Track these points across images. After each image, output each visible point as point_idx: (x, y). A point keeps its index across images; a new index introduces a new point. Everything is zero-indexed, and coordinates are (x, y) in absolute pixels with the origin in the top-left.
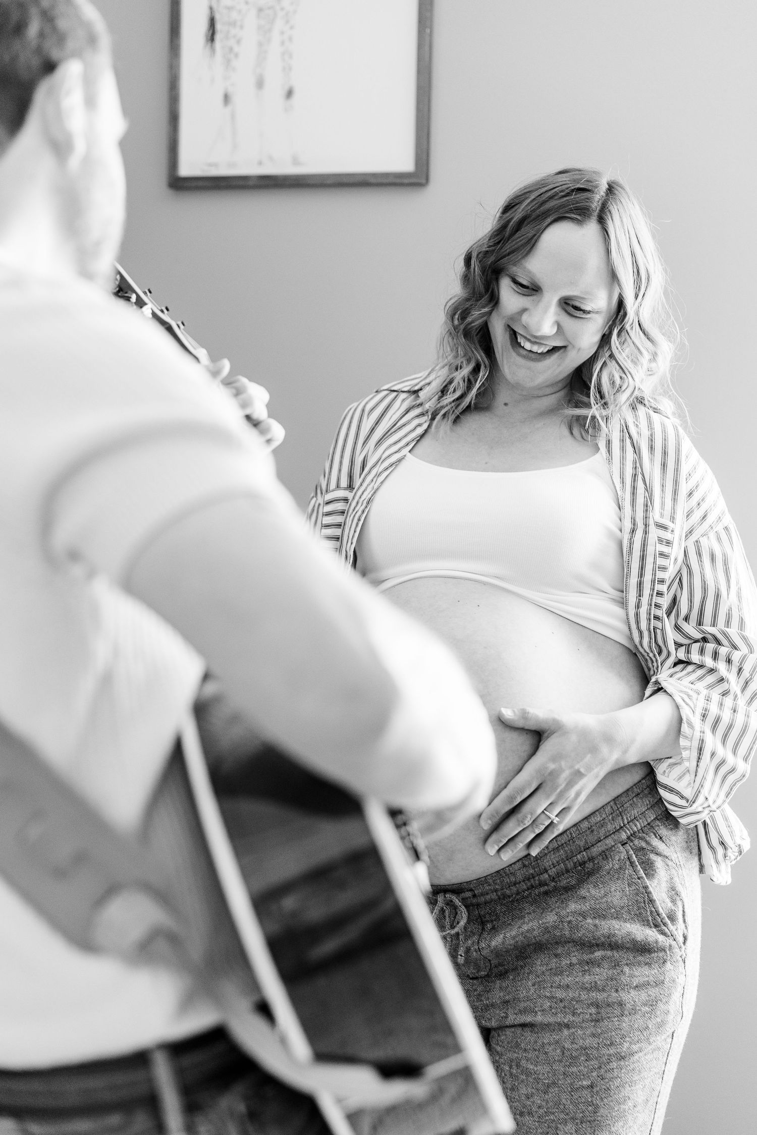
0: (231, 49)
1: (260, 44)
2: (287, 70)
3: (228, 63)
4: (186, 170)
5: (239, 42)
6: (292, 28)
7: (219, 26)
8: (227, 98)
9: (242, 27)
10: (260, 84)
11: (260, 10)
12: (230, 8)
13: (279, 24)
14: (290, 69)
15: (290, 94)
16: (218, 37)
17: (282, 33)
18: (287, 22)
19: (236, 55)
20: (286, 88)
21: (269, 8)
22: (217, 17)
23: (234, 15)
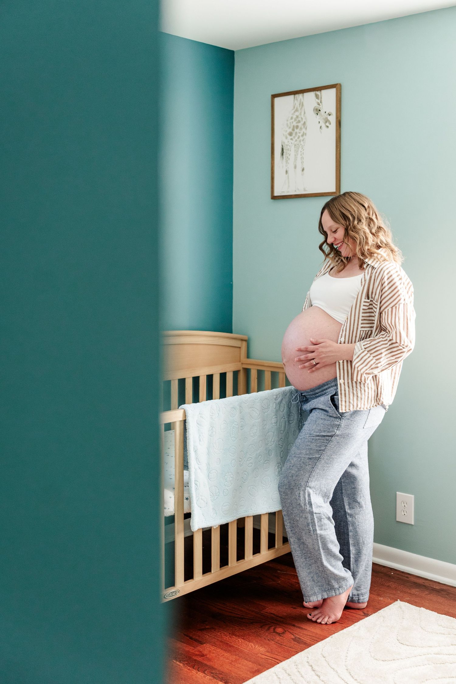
0: (288, 157)
1: (295, 155)
2: (302, 162)
3: (287, 161)
4: (276, 194)
5: (289, 155)
6: (303, 150)
7: (284, 151)
8: (287, 172)
9: (290, 151)
10: (295, 167)
11: (295, 145)
12: (287, 145)
13: (300, 149)
14: (303, 162)
15: (303, 170)
16: (284, 154)
17: (301, 152)
18: (302, 148)
19: (289, 159)
20: (302, 168)
21: (297, 145)
22: (284, 148)
23: (288, 147)
